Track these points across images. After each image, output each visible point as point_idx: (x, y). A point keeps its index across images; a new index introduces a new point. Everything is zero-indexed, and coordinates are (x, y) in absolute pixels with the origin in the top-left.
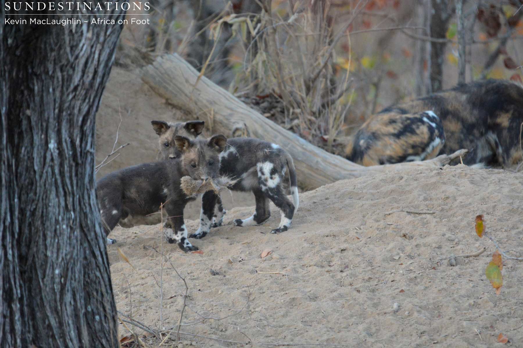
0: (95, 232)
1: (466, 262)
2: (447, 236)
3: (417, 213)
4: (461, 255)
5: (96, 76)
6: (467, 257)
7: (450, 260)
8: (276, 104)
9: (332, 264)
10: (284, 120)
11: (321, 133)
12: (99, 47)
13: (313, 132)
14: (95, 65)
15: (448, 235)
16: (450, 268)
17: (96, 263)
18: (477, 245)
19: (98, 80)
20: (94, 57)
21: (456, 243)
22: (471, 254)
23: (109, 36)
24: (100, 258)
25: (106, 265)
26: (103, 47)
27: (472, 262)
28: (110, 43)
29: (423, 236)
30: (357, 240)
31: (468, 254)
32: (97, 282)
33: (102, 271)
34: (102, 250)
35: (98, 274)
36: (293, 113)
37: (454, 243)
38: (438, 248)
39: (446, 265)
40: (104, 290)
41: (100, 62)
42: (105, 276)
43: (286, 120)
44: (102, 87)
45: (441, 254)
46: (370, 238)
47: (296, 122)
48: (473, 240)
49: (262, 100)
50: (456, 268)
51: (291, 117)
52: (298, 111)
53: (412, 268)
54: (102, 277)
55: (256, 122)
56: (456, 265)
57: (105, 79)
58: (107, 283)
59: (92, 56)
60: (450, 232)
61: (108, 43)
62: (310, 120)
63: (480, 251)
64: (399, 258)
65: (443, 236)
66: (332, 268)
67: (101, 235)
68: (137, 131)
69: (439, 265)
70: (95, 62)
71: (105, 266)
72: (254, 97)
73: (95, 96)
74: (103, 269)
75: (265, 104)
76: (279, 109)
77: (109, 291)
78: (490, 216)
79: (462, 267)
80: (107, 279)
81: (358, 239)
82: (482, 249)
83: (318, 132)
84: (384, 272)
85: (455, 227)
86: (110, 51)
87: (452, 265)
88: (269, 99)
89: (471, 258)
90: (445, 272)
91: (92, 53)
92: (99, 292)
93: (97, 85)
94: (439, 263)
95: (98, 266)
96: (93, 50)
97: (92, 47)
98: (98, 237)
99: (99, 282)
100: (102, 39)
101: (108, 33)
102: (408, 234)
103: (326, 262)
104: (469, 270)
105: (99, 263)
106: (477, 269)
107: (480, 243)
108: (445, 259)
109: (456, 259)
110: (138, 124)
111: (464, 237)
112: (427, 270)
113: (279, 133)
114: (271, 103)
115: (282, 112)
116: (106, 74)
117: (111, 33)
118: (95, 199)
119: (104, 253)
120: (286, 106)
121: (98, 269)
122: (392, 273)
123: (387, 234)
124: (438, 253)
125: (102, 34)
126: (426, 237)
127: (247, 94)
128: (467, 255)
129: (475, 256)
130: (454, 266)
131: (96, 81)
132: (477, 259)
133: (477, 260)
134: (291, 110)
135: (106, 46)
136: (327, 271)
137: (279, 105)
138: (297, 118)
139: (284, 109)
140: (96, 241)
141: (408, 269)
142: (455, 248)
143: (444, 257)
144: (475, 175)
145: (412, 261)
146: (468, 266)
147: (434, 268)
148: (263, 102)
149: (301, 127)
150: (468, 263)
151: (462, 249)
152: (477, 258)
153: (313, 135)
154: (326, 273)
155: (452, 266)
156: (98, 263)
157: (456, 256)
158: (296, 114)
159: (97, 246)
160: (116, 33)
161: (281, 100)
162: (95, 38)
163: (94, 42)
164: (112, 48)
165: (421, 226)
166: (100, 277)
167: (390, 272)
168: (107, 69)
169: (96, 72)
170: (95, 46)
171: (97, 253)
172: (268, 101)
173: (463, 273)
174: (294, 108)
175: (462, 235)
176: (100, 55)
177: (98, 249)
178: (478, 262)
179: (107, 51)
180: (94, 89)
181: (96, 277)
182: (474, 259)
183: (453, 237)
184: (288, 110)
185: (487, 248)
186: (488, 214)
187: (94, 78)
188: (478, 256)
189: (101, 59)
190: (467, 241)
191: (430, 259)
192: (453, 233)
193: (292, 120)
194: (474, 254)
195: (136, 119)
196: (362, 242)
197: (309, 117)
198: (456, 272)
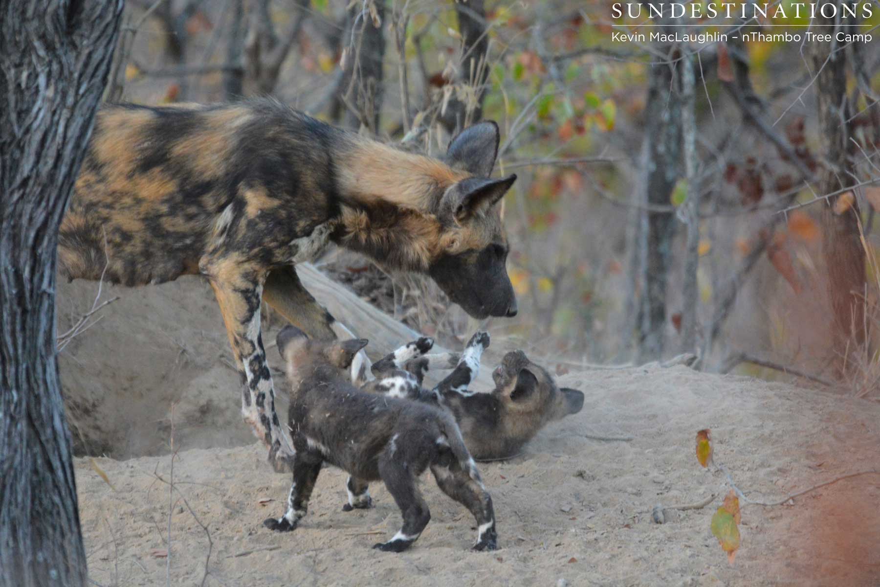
0: (53, 428)
1: (682, 517)
2: (651, 476)
3: (603, 439)
4: (673, 506)
5: (59, 163)
6: (684, 509)
7: (654, 514)
8: (379, 283)
9: (457, 517)
10: (392, 308)
11: (453, 330)
12: (65, 113)
13: (440, 327)
14: (59, 144)
15: (655, 474)
16: (655, 526)
17: (54, 481)
18: (701, 491)
19: (63, 170)
20: (56, 131)
21: (666, 488)
22: (690, 505)
23: (83, 95)
24: (60, 473)
25: (71, 486)
26: (72, 115)
27: (691, 517)
28: (85, 108)
29: (611, 476)
30: (501, 480)
31: (686, 505)
32: (55, 512)
33: (63, 493)
34: (65, 458)
35: (57, 499)
36: (408, 297)
37: (663, 487)
38: (636, 494)
39: (648, 521)
40: (66, 526)
41: (67, 140)
42: (69, 502)
43: (396, 307)
44: (70, 182)
45: (641, 504)
46: (523, 476)
47: (412, 311)
48: (695, 482)
49: (356, 275)
50: (665, 527)
51: (403, 303)
52: (416, 293)
53: (589, 525)
54: (63, 504)
55: (344, 305)
56: (665, 521)
57: (75, 169)
58: (72, 515)
59: (54, 129)
60: (656, 470)
61: (81, 108)
62: (435, 309)
63: (705, 500)
64: (571, 509)
65: (645, 475)
66: (458, 524)
67: (62, 435)
68: (145, 318)
69: (637, 521)
70: (59, 139)
71: (69, 487)
72: (343, 270)
73: (58, 198)
74: (65, 490)
75: (362, 282)
76: (384, 291)
77: (75, 529)
78: (724, 446)
79: (674, 524)
80: (71, 509)
81: (503, 478)
82: (709, 497)
83: (449, 329)
84: (544, 531)
85: (666, 462)
86: (85, 121)
87: (657, 521)
88: (369, 274)
89: (689, 511)
90: (645, 532)
91: (54, 124)
92: (58, 529)
93: (60, 178)
94: (636, 519)
95: (56, 486)
96: (56, 118)
97: (54, 113)
98: (58, 438)
99: (58, 513)
100: (70, 100)
101: (81, 91)
102: (588, 472)
103: (447, 514)
104: (687, 530)
105: (59, 481)
106: (700, 529)
107: (706, 488)
108: (646, 512)
109: (664, 512)
110: (147, 305)
111: (680, 477)
112: (617, 528)
113: (383, 324)
114: (371, 280)
115: (390, 295)
116: (77, 160)
117: (86, 91)
118: (54, 373)
119: (67, 465)
120: (396, 286)
121: (56, 491)
122: (557, 533)
123: (551, 472)
124: (636, 503)
125: (72, 92)
126: (616, 477)
127: (333, 265)
128: (683, 506)
129: (697, 508)
130: (661, 523)
131: (60, 171)
132: (699, 513)
133: (700, 515)
134: (405, 293)
135: (77, 112)
136: (449, 528)
137: (385, 284)
138: (415, 305)
139: (392, 291)
140: (54, 443)
141: (584, 527)
142: (663, 496)
143: (645, 509)
144: (701, 380)
145: (592, 514)
146: (684, 523)
147: (627, 526)
148: (358, 278)
149: (420, 318)
150: (684, 518)
151: (676, 497)
152: (700, 511)
153: (440, 333)
154: (447, 531)
155: (657, 523)
156: (56, 481)
157: (666, 507)
158: (413, 299)
159: (56, 453)
160: (95, 93)
161: (389, 276)
162: (58, 99)
163: (58, 105)
164: (87, 116)
165: (609, 460)
166: (60, 505)
167: (553, 531)
168: (79, 152)
169: (59, 157)
170: (58, 112)
171: (56, 464)
172: (366, 277)
173: (676, 533)
174: (409, 289)
175: (677, 474)
176: (67, 127)
177: (57, 458)
178: (702, 518)
179: (78, 121)
180: (56, 186)
181: (53, 503)
182: (695, 512)
183: (662, 478)
184: (400, 293)
185: (716, 495)
186: (721, 442)
187: (56, 166)
188: (702, 508)
189: (69, 134)
190: (685, 485)
191: (622, 511)
192: (662, 472)
193: (405, 308)
194: (695, 504)
195: (144, 297)
196: (510, 483)
197: (435, 304)
198: (665, 532)
